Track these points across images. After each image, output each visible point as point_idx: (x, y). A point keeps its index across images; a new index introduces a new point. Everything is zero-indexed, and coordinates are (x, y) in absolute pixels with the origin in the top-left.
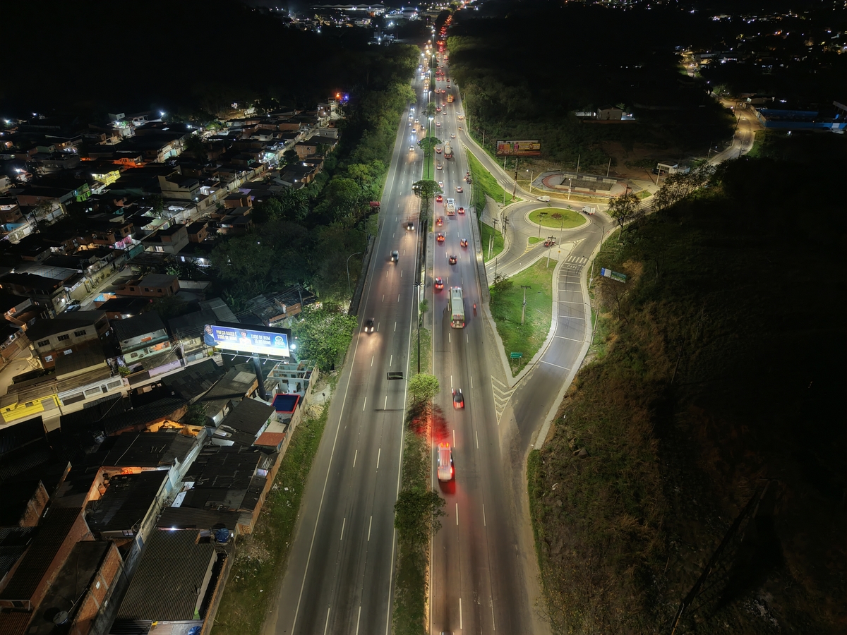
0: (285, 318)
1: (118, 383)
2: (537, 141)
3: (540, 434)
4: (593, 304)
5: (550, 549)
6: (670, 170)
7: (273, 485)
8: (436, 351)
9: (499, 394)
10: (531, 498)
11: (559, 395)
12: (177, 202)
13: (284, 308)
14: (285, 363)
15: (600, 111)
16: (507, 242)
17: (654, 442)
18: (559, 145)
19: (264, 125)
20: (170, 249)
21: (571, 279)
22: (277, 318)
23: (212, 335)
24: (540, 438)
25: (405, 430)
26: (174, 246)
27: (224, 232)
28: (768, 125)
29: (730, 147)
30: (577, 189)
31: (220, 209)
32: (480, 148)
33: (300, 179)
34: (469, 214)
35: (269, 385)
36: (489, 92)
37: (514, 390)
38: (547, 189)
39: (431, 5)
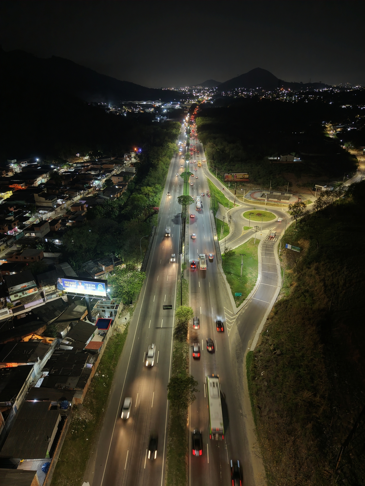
0: (104, 274)
1: (6, 312)
2: (247, 173)
3: (253, 342)
4: (282, 265)
5: (261, 412)
6: (322, 188)
7: (95, 373)
8: (192, 293)
9: (229, 318)
10: (249, 380)
11: (264, 318)
12: (44, 208)
13: (104, 268)
14: (104, 300)
15: (282, 156)
16: (231, 229)
17: (320, 346)
18: (259, 175)
19: (94, 166)
20: (39, 235)
21: (268, 250)
22: (99, 274)
23: (62, 284)
24: (253, 344)
25: (174, 340)
26: (41, 233)
27: (70, 225)
29: (355, 176)
30: (270, 199)
31: (68, 212)
32: (215, 177)
33: (114, 195)
34: (209, 214)
35: (94, 313)
36: (220, 147)
37: (238, 315)
38: (253, 199)
39: (187, 101)
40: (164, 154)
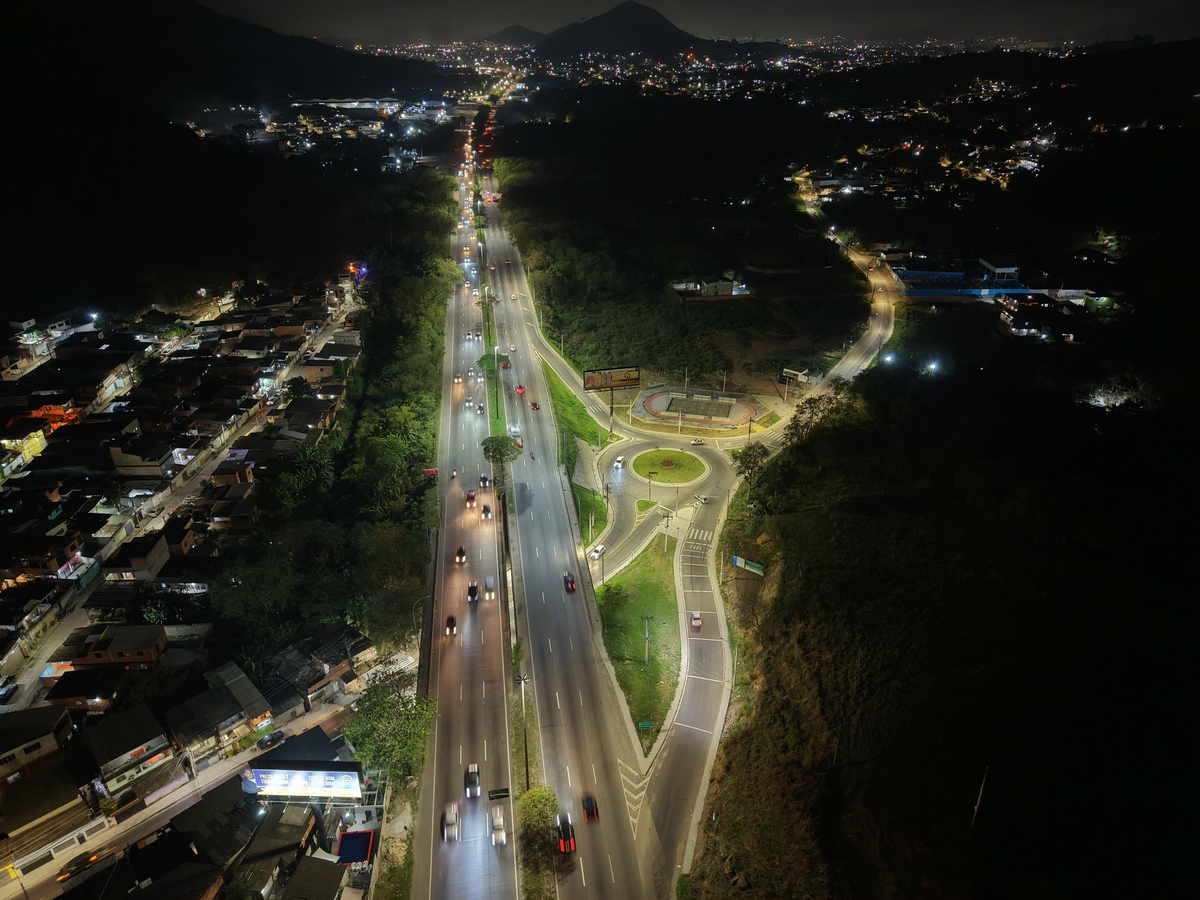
0: (329, 683)
1: (101, 826)
2: (634, 369)
3: (688, 846)
4: (728, 613)
6: (800, 376)
8: (543, 727)
9: (630, 788)
11: (703, 779)
12: (142, 482)
13: (326, 668)
15: (705, 281)
16: (611, 512)
17: (822, 868)
18: (659, 341)
19: (252, 331)
20: (143, 575)
21: (696, 570)
22: (318, 685)
23: (254, 781)
24: (688, 854)
25: (519, 868)
26: (149, 570)
27: (217, 527)
28: (908, 293)
29: (867, 332)
30: (688, 416)
31: (207, 489)
32: (558, 355)
33: (316, 423)
34: (558, 477)
35: (330, 822)
36: (560, 265)
37: (649, 779)
38: (652, 418)
39: (463, 95)
40: (430, 297)
